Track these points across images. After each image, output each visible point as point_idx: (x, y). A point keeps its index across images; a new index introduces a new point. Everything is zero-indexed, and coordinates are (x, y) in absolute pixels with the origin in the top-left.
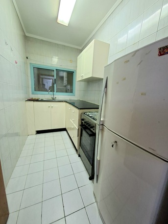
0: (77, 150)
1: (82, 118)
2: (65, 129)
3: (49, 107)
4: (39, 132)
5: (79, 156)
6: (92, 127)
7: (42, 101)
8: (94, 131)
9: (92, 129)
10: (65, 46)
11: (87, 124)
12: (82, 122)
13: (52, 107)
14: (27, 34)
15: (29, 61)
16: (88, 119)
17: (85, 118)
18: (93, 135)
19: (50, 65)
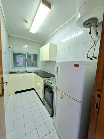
0: (42, 101)
1: (45, 83)
2: (33, 89)
3: (24, 76)
4: (16, 93)
5: (44, 105)
6: (51, 88)
7: (19, 73)
8: (52, 90)
9: (51, 89)
10: (32, 41)
11: (48, 86)
12: (45, 85)
13: (26, 76)
14: (10, 35)
15: (10, 49)
16: (48, 84)
17: (46, 83)
18: (52, 92)
19: (24, 51)
